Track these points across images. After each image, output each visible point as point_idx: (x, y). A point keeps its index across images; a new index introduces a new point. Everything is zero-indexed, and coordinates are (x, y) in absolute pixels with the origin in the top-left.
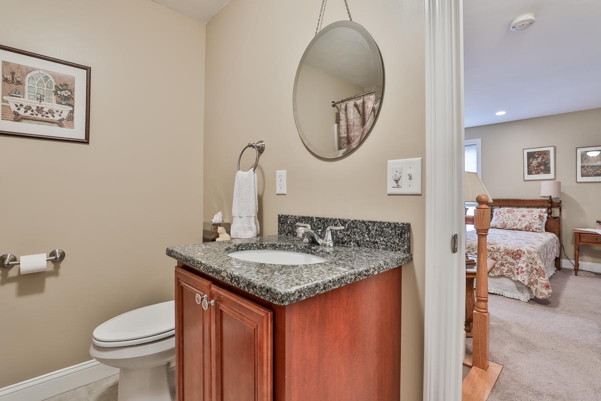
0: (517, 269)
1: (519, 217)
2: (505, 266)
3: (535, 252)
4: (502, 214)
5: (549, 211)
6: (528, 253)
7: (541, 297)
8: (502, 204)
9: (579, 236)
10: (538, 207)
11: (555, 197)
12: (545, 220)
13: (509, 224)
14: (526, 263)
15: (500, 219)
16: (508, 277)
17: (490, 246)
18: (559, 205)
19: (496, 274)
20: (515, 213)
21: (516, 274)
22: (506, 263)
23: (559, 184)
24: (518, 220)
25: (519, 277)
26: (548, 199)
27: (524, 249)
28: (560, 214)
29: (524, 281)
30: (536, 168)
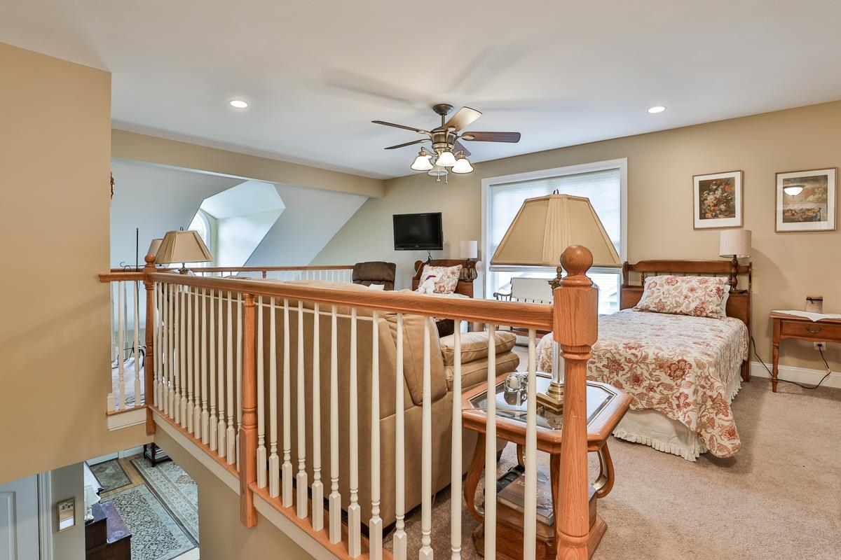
0: (678, 398)
1: (685, 292)
2: (655, 392)
3: (710, 363)
4: (658, 287)
5: (733, 280)
6: (697, 365)
7: (719, 454)
8: (658, 269)
9: (780, 324)
10: (715, 275)
11: (742, 256)
12: (726, 296)
13: (669, 303)
14: (693, 387)
15: (655, 295)
16: (661, 413)
17: (630, 352)
18: (748, 271)
19: (640, 406)
20: (679, 284)
21: (675, 407)
22: (658, 386)
23: (749, 233)
24: (682, 297)
25: (680, 414)
26: (731, 260)
27: (690, 359)
28: (750, 287)
29: (689, 423)
30: (712, 208)
